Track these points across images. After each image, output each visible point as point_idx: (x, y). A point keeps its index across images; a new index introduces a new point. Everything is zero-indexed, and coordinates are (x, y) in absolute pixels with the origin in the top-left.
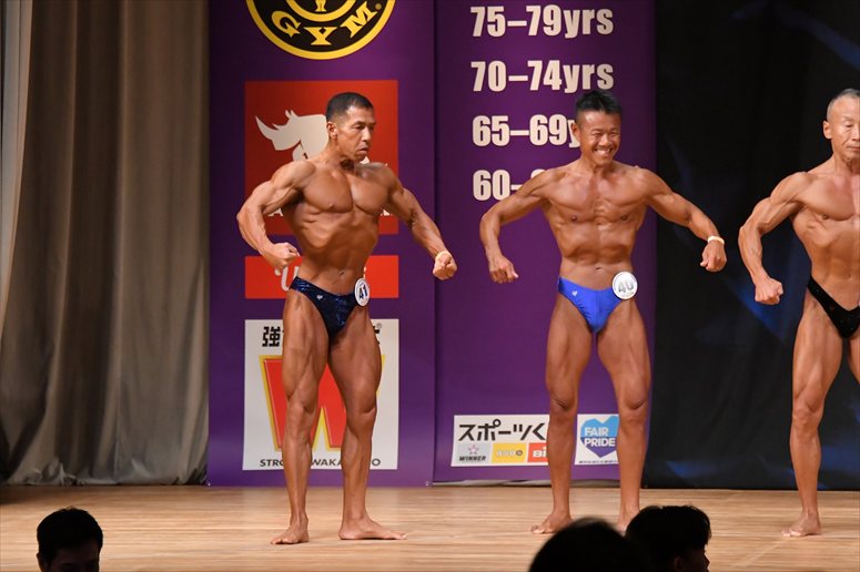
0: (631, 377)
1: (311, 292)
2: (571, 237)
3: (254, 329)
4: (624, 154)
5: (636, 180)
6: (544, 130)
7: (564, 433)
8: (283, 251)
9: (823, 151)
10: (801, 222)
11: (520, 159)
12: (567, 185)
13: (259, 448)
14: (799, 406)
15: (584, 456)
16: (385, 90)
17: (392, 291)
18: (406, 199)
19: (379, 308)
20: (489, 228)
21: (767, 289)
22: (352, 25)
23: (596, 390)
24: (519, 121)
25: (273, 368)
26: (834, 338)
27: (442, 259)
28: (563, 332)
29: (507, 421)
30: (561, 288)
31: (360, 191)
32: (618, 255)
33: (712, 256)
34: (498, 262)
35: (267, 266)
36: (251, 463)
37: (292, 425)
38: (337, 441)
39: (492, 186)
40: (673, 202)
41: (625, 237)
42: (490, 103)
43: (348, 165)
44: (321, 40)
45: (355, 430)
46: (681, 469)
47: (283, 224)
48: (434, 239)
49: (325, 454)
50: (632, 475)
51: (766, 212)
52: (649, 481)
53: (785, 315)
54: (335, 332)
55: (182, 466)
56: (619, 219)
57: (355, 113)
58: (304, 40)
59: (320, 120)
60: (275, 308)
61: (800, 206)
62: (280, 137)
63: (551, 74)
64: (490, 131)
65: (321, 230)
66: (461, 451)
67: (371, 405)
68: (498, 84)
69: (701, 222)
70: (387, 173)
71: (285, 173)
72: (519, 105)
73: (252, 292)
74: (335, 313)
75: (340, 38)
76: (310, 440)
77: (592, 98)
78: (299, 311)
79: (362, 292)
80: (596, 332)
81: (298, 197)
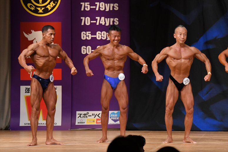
0: (123, 101)
1: (38, 78)
2: (108, 64)
3: (23, 88)
5: (125, 49)
6: (100, 35)
7: (106, 116)
8: (30, 68)
10: (168, 60)
11: (94, 43)
12: (107, 50)
13: (24, 120)
14: (167, 109)
15: (111, 122)
16: (58, 25)
17: (60, 78)
18: (64, 53)
19: (56, 83)
20: (86, 62)
21: (159, 77)
22: (49, 7)
23: (114, 105)
24: (94, 33)
25: (28, 99)
26: (176, 91)
27: (73, 69)
28: (105, 89)
29: (91, 113)
30: (105, 77)
31: (51, 51)
32: (120, 69)
34: (88, 71)
35: (26, 72)
36: (22, 124)
37: (33, 114)
38: (45, 118)
39: (87, 50)
40: (134, 55)
41: (122, 64)
42: (86, 28)
43: (48, 45)
44: (41, 11)
45: (50, 115)
46: (136, 125)
47: (30, 60)
48: (71, 64)
49: (42, 122)
51: (159, 57)
52: (128, 129)
53: (164, 84)
54: (44, 89)
55: (3, 125)
56: (120, 59)
57: (50, 31)
58: (36, 11)
59: (40, 32)
60: (28, 83)
61: (168, 56)
62: (30, 37)
63: (102, 21)
64: (86, 36)
65: (41, 62)
66: (78, 121)
67: (54, 109)
68: (88, 23)
69: (141, 60)
70: (59, 47)
71: (31, 47)
72: (94, 29)
73: (22, 78)
74: (44, 84)
75: (46, 11)
76: (38, 118)
77: (113, 27)
78: (35, 83)
79: (52, 78)
80: (114, 89)
81: (34, 53)
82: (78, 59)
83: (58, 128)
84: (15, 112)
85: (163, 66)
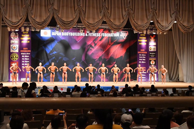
0: (30, 76)
1: (14, 72)
2: (27, 69)
3: (11, 74)
4: (30, 65)
5: (30, 67)
6: (26, 64)
7: (27, 79)
8: (12, 70)
9: (39, 65)
10: (38, 69)
11: (24, 66)
12: (27, 67)
13: (11, 80)
14: (38, 78)
15: (28, 80)
16: (18, 62)
17: (18, 72)
18: (19, 67)
19: (17, 73)
20: (23, 69)
21: (37, 72)
22: (16, 59)
23: (28, 77)
24: (24, 64)
25: (12, 76)
26: (40, 74)
27: (20, 70)
28: (27, 74)
29: (24, 78)
30: (26, 72)
31: (16, 67)
32: (29, 70)
33: (34, 70)
34: (23, 71)
35: (11, 71)
36: (11, 81)
37: (13, 79)
38: (15, 80)
39: (23, 67)
40: (32, 68)
41: (30, 69)
42: (23, 63)
43: (16, 66)
44: (14, 60)
45: (16, 79)
46: (32, 81)
47: (12, 69)
48: (20, 69)
49: (14, 80)
50: (30, 81)
51: (37, 68)
52: (31, 81)
53: (38, 73)
54: (15, 74)
55: (7, 81)
56: (29, 69)
57: (16, 63)
58: (13, 60)
59: (14, 64)
60: (12, 73)
61: (38, 68)
62: (12, 64)
63: (26, 62)
64: (23, 64)
65: (14, 69)
66: (21, 80)
67: (17, 78)
68: (23, 62)
69: (33, 69)
70: (18, 66)
71: (12, 66)
72: (24, 63)
73: (11, 72)
74: (15, 73)
75: (15, 60)
76: (14, 79)
77: (28, 63)
78: (13, 73)
79: (16, 72)
80: (28, 74)
81: (13, 67)
82: (21, 68)
83: (17, 81)
84: (9, 78)
85: (37, 70)
